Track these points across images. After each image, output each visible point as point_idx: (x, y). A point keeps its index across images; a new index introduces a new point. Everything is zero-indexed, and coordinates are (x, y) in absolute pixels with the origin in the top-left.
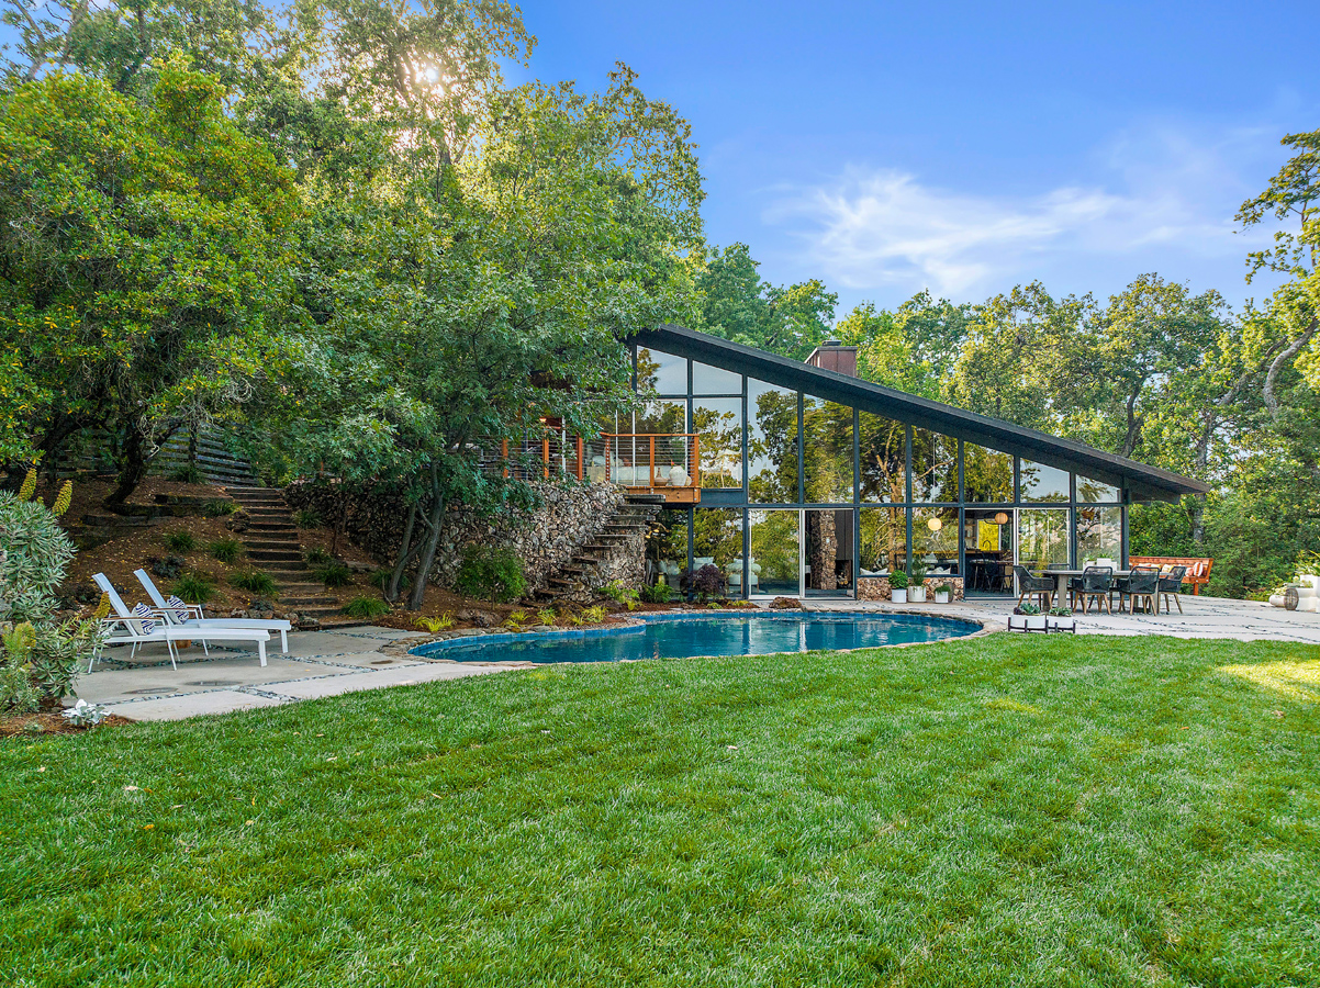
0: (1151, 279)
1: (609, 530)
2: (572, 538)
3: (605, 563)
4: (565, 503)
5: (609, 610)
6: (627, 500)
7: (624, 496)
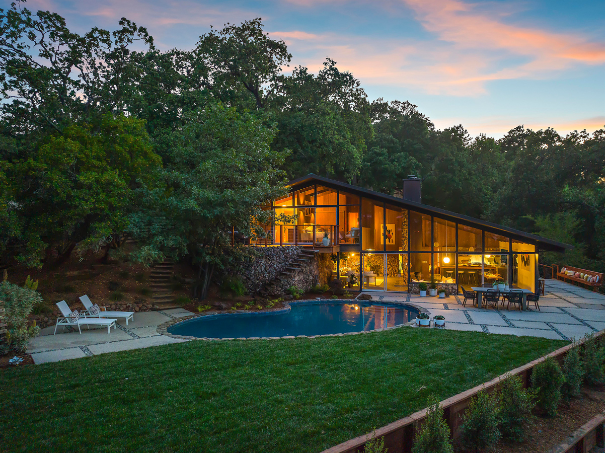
1: (292, 265)
2: (275, 269)
3: (291, 279)
4: (272, 256)
5: (285, 299)
6: (303, 252)
7: (301, 250)
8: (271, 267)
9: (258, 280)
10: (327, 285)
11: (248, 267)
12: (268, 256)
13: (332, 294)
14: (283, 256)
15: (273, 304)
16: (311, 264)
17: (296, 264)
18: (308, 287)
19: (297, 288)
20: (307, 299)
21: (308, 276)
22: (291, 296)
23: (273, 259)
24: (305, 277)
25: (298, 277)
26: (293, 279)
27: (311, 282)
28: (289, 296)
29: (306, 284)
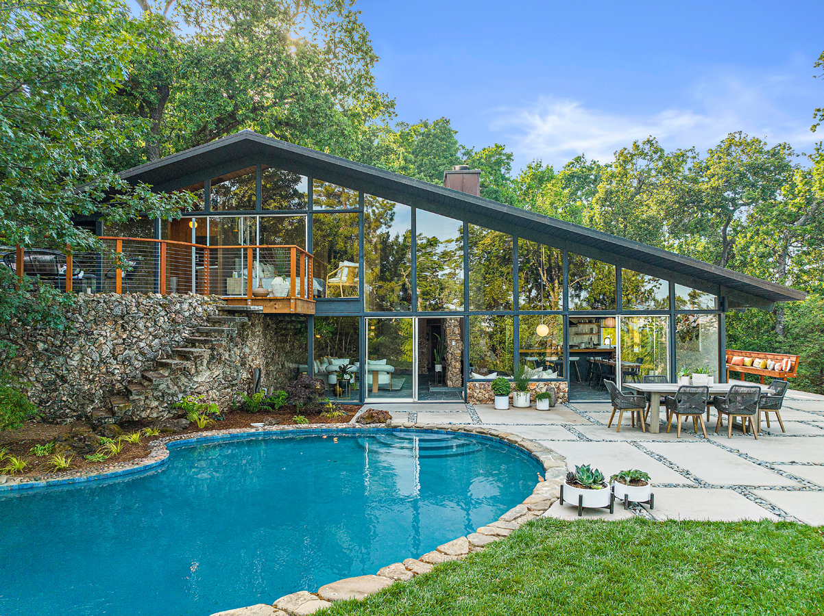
0: (737, 135)
1: (190, 342)
2: (142, 353)
3: (186, 377)
4: (133, 317)
5: (164, 432)
6: (223, 310)
7: (217, 307)
9: (91, 381)
10: (283, 392)
11: (60, 347)
12: (122, 317)
13: (295, 413)
14: (166, 318)
15: (115, 449)
16: (246, 341)
17: (201, 340)
18: (237, 398)
19: (204, 402)
20: (227, 427)
21: (237, 371)
22: (184, 421)
23: (135, 327)
24: (228, 373)
25: (209, 373)
26: (195, 379)
27: (245, 385)
28: (178, 423)
29: (229, 390)
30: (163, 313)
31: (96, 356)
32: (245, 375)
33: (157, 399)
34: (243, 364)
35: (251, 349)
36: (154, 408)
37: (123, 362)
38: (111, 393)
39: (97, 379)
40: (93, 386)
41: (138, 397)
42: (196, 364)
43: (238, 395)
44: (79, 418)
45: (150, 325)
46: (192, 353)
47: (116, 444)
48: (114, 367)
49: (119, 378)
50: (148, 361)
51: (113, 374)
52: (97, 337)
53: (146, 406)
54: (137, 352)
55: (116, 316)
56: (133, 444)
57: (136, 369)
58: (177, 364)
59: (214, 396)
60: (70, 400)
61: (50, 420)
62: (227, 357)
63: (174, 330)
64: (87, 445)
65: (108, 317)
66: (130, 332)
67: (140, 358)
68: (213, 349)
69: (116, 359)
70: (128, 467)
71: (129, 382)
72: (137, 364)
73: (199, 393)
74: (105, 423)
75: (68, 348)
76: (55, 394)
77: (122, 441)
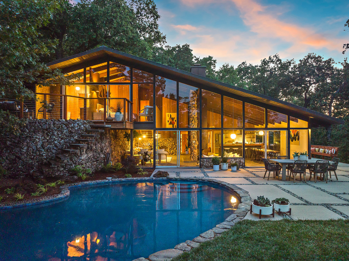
0: (312, 54)
1: (78, 141)
2: (56, 146)
3: (76, 157)
4: (52, 130)
5: (67, 182)
6: (92, 127)
7: (90, 125)
8: (50, 143)
9: (32, 159)
10: (120, 163)
11: (18, 143)
12: (47, 130)
13: (125, 173)
14: (67, 130)
15: (44, 190)
16: (103, 141)
17: (83, 140)
18: (99, 166)
19: (84, 168)
20: (95, 179)
21: (99, 154)
22: (76, 177)
23: (53, 134)
24: (95, 155)
25: (86, 155)
26: (80, 158)
27: (102, 160)
28: (73, 177)
29: (96, 163)
30: (65, 128)
31: (34, 147)
32: (102, 156)
33: (63, 167)
34: (102, 151)
35: (105, 144)
36: (61, 171)
37: (47, 150)
38: (42, 164)
39: (35, 158)
40: (33, 161)
41: (54, 166)
42: (81, 151)
43: (99, 164)
44: (26, 175)
45: (59, 133)
46: (79, 146)
47: (45, 188)
48: (43, 152)
49: (45, 157)
50: (59, 150)
51: (43, 156)
52: (35, 138)
53: (58, 170)
54: (53, 145)
55: (44, 129)
56: (53, 187)
57: (53, 153)
58: (72, 151)
59: (89, 165)
60: (22, 167)
61: (13, 177)
62: (95, 148)
63: (71, 136)
64: (32, 188)
65: (40, 129)
66: (50, 136)
67: (55, 148)
68: (88, 144)
69: (44, 149)
70: (51, 198)
71: (50, 159)
72: (54, 151)
73: (82, 164)
74: (39, 178)
75: (21, 144)
76: (15, 165)
77: (48, 186)
